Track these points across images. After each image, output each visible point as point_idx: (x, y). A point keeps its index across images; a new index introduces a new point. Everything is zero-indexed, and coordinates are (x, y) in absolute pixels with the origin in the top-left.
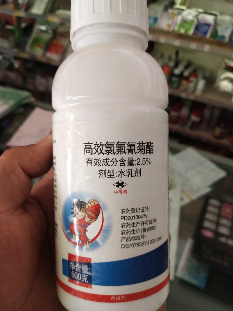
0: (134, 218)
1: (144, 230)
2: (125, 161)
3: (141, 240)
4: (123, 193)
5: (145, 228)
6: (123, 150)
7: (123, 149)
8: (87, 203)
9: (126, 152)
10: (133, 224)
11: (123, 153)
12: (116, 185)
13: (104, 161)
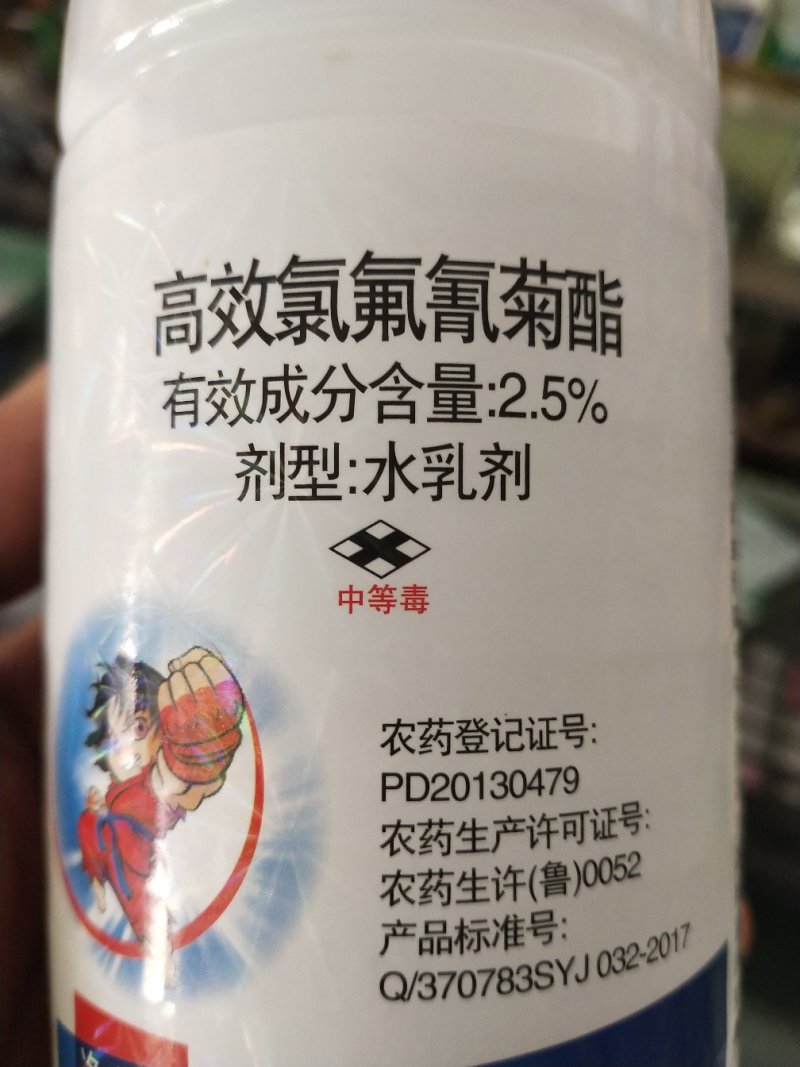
0: (475, 786)
1: (555, 878)
2: (415, 389)
3: (532, 951)
4: (398, 610)
5: (559, 865)
6: (404, 311)
7: (398, 305)
8: (165, 674)
9: (423, 326)
10: (468, 835)
11: (399, 331)
12: (353, 548)
13: (272, 386)
